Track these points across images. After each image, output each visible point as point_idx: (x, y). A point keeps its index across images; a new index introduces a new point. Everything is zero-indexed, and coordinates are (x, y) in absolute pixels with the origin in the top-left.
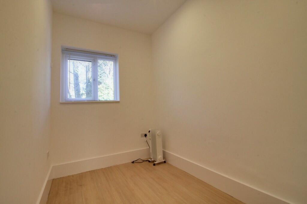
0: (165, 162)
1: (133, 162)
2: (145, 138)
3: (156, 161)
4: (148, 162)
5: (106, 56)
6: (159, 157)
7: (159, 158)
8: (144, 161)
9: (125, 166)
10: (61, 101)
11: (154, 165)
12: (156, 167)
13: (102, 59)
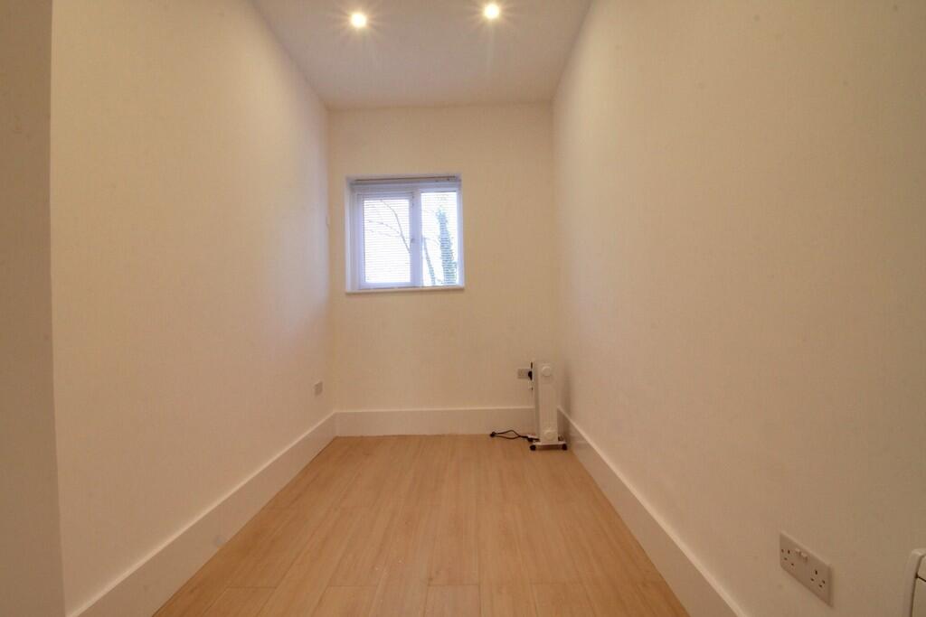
0: (564, 447)
1: (493, 435)
2: (528, 381)
3: (537, 440)
4: (526, 440)
5: (437, 181)
6: (548, 431)
7: (548, 433)
8: (520, 436)
9: (473, 440)
10: (349, 289)
11: (533, 448)
12: (537, 453)
13: (428, 189)
